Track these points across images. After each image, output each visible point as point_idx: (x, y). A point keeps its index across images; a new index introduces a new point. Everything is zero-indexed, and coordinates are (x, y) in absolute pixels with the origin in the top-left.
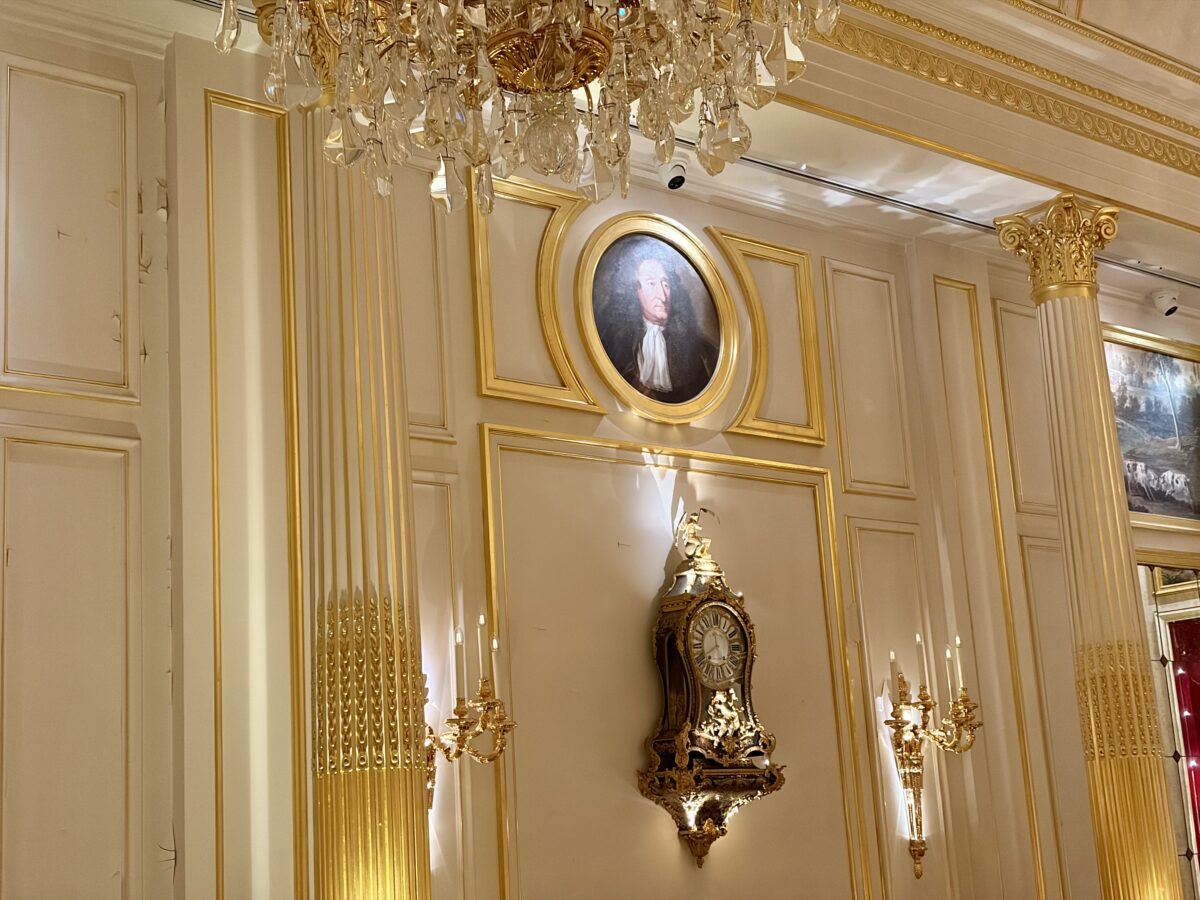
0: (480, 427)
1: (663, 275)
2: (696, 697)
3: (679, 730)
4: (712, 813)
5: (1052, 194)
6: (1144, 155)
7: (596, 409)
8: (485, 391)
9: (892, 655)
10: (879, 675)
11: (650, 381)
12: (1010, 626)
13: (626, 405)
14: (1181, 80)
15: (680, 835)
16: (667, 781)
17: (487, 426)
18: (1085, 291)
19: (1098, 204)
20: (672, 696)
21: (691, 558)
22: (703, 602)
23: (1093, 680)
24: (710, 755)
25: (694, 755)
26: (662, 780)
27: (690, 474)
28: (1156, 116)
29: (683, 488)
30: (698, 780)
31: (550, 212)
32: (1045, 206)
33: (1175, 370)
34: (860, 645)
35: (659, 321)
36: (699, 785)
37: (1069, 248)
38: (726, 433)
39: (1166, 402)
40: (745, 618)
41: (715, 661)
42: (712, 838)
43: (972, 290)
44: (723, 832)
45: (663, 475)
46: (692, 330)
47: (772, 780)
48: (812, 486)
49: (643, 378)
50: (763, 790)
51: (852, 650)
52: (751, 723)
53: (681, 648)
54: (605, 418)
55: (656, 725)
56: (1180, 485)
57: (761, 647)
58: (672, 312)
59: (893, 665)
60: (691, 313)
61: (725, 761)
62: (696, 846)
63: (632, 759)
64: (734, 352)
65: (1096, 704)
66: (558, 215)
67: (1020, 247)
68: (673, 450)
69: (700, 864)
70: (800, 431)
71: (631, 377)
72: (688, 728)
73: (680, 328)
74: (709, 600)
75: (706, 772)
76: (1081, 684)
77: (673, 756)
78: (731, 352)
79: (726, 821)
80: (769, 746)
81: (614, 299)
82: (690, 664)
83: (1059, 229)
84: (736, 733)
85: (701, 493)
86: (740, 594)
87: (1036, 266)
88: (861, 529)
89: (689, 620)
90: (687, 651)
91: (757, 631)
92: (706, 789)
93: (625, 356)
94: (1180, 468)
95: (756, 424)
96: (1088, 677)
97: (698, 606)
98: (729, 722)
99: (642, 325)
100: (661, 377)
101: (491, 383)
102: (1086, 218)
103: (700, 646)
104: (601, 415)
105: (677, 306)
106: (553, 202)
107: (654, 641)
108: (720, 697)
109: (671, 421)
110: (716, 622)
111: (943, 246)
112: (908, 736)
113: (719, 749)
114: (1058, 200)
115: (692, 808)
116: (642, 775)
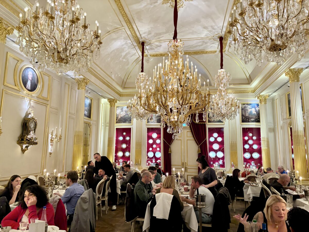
0: (3, 90)
1: (32, 74)
2: (28, 132)
3: (25, 136)
4: (27, 147)
5: (83, 77)
6: (93, 75)
7: (20, 90)
8: (5, 85)
9: (53, 129)
10: (50, 131)
11: (28, 88)
12: (66, 127)
13: (24, 91)
14: (99, 68)
15: (21, 150)
16: (22, 142)
17: (4, 90)
18: (84, 89)
19: (87, 80)
20: (24, 131)
21: (30, 113)
22: (31, 119)
23: (77, 135)
24: (29, 140)
25: (27, 139)
26: (21, 142)
27: (31, 102)
28: (95, 71)
29: (30, 103)
30: (27, 142)
31: (17, 61)
32: (81, 78)
33: (88, 100)
34: (49, 127)
35: (30, 80)
36: (27, 143)
37: (83, 84)
38: (37, 97)
39: (87, 103)
40: (36, 122)
41: (31, 127)
42: (26, 150)
43: (69, 85)
44: (28, 150)
45: (27, 101)
46: (34, 82)
47: (36, 143)
48: (46, 106)
49: (27, 87)
50: (35, 144)
51: (47, 128)
52: (35, 136)
53: (27, 125)
54: (21, 92)
55: (21, 135)
56: (86, 113)
57: (38, 126)
58: (32, 79)
59: (53, 130)
60: (35, 80)
61: (30, 140)
62: (23, 151)
63: (17, 139)
64: (40, 86)
65: (76, 138)
66: (19, 62)
67: (77, 82)
68: (29, 98)
69: (23, 153)
70: (46, 99)
71: (25, 87)
72: (26, 136)
73: (33, 82)
74: (32, 119)
75: (28, 142)
76: (75, 136)
77: (24, 139)
78: (39, 86)
79: (28, 148)
80: (36, 139)
81: (25, 75)
82: (28, 127)
83: (83, 82)
84: (33, 137)
85: (32, 105)
86: (36, 119)
87: (79, 85)
88: (51, 113)
89: (29, 121)
90: (28, 125)
91: (38, 124)
92: (27, 144)
93: (25, 84)
94: (87, 111)
95: (41, 97)
96: (76, 134)
97: (31, 120)
98: (32, 135)
99: (28, 80)
100: (29, 88)
101: (6, 84)
102: (86, 81)
103: (30, 125)
104: (20, 91)
105: (33, 78)
106: (19, 60)
107: (23, 123)
108: (31, 132)
109: (30, 94)
110: (33, 122)
111: (67, 79)
112: (53, 139)
113: (30, 139)
114: (83, 78)
115: (24, 146)
116: (18, 141)
